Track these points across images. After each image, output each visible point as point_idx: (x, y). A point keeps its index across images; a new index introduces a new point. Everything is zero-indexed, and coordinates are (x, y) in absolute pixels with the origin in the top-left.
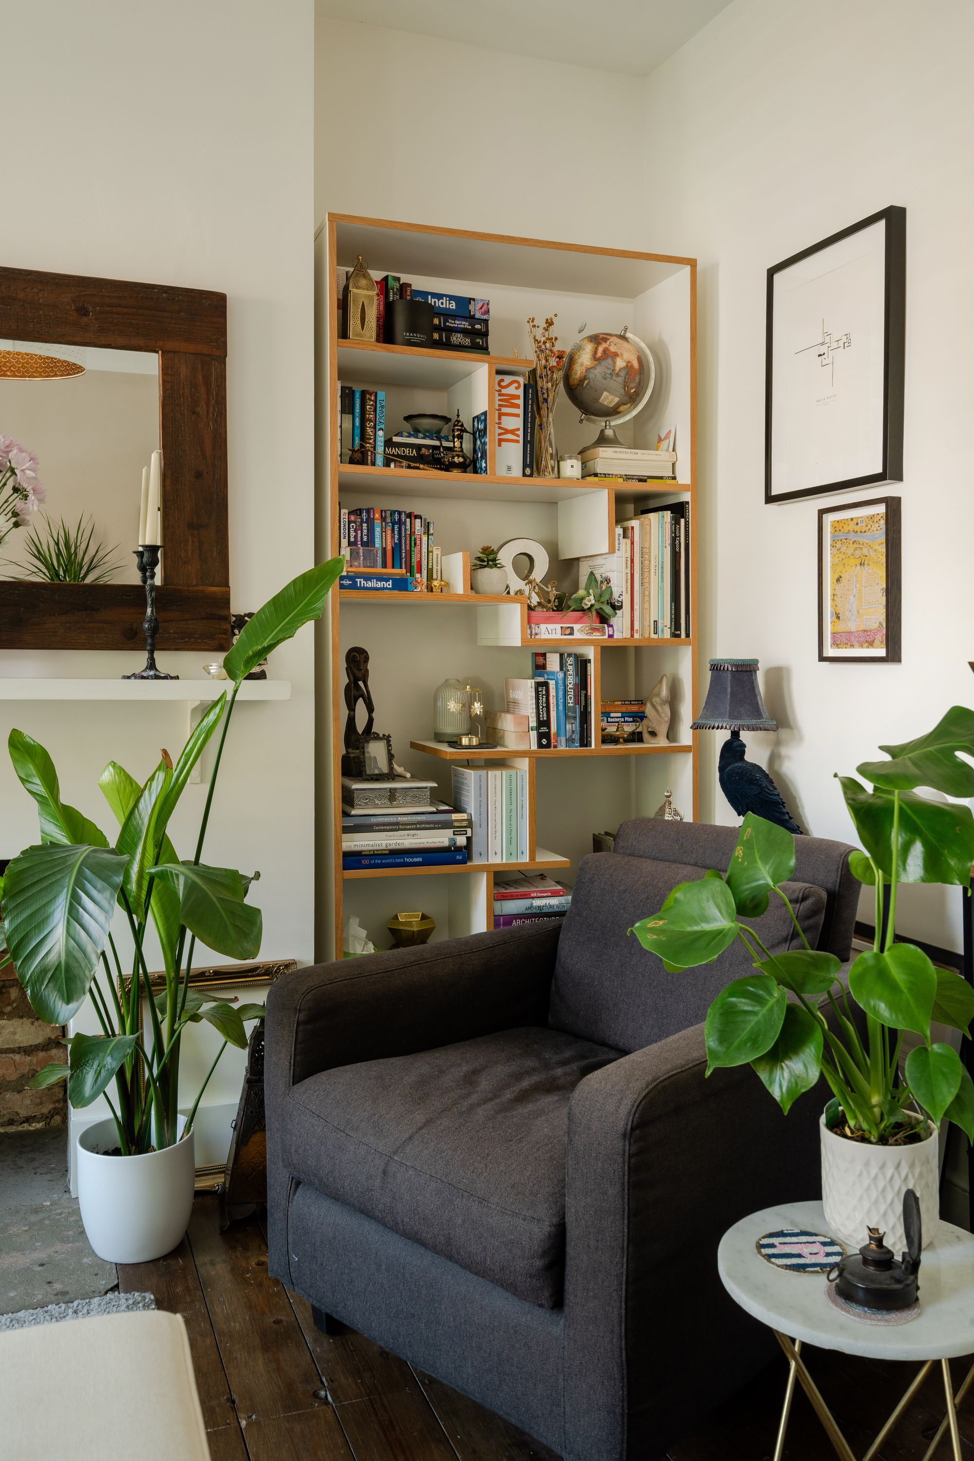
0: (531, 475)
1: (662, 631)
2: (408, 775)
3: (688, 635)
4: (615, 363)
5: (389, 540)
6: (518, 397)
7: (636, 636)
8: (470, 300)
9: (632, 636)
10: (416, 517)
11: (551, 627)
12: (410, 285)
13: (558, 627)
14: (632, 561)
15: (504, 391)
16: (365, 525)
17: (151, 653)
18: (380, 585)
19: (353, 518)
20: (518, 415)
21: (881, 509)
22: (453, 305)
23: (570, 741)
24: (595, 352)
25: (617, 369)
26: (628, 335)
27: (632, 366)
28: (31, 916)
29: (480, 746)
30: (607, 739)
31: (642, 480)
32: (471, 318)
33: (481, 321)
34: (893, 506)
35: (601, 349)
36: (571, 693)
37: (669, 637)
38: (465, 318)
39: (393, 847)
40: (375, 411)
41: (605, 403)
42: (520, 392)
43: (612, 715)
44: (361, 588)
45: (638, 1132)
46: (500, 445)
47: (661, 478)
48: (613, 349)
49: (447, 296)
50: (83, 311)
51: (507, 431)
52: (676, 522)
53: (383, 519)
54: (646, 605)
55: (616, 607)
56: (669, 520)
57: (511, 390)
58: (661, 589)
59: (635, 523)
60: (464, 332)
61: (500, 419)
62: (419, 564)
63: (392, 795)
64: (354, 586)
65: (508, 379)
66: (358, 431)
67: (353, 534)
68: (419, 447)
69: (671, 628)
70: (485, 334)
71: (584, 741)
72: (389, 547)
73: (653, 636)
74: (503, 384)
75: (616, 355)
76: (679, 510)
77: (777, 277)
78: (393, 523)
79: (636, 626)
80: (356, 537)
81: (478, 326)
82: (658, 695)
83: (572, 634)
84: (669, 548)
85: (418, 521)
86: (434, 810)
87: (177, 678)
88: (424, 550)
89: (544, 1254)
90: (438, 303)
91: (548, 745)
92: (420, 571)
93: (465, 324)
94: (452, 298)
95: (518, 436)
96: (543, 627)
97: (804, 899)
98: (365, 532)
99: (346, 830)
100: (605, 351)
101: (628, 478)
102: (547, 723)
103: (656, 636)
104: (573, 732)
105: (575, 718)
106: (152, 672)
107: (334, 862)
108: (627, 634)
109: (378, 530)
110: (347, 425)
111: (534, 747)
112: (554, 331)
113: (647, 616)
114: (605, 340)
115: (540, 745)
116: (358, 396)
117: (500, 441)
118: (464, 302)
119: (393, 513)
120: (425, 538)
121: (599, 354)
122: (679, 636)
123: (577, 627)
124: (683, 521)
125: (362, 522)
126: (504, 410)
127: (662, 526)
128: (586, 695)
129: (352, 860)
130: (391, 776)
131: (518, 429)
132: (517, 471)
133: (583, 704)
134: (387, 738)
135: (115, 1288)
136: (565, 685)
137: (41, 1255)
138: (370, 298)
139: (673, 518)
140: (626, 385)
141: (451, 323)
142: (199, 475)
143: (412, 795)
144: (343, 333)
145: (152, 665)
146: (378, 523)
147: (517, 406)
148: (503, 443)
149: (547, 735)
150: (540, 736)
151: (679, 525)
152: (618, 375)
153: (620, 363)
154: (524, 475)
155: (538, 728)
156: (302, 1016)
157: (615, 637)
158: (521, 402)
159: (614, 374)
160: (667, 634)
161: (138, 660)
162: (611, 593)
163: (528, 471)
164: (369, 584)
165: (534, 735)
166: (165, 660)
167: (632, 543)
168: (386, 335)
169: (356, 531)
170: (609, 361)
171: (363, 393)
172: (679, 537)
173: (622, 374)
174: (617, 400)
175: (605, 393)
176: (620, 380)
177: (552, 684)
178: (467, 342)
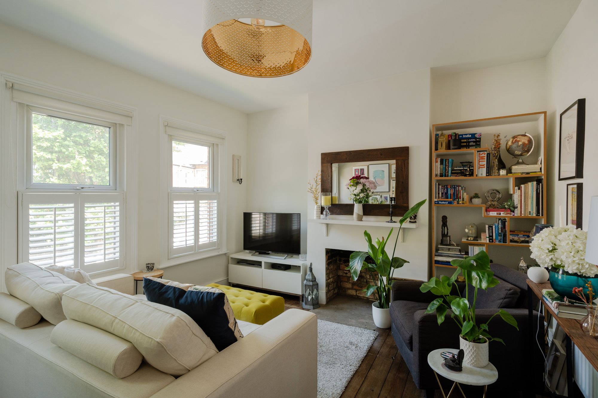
0: (488, 176)
1: (532, 214)
2: (455, 245)
3: (542, 215)
4: (518, 143)
5: (452, 192)
6: (485, 157)
7: (522, 215)
8: (475, 134)
9: (521, 215)
10: (460, 186)
11: (493, 213)
12: (458, 134)
13: (496, 213)
14: (521, 196)
15: (481, 156)
16: (446, 189)
17: (391, 217)
18: (445, 203)
19: (443, 187)
20: (485, 161)
21: (575, 186)
22: (470, 136)
23: (500, 241)
24: (513, 141)
25: (519, 145)
26: (526, 134)
27: (525, 143)
28: (353, 263)
29: (473, 240)
30: (511, 241)
31: (528, 173)
32: (476, 138)
33: (478, 138)
35: (514, 140)
36: (500, 229)
37: (535, 216)
38: (474, 138)
39: (447, 261)
40: (448, 163)
41: (517, 153)
42: (486, 155)
43: (519, 235)
44: (440, 204)
46: (479, 169)
47: (536, 172)
48: (518, 140)
49: (468, 134)
51: (481, 165)
52: (538, 184)
53: (451, 187)
54: (527, 207)
55: (515, 208)
56: (535, 184)
57: (483, 155)
58: (532, 203)
59: (523, 186)
60: (474, 142)
61: (479, 162)
62: (460, 197)
63: (449, 249)
64: (438, 203)
65: (481, 153)
66: (444, 168)
67: (442, 191)
68: (461, 170)
69: (536, 213)
70: (480, 141)
71: (504, 241)
72: (452, 193)
73: (529, 215)
74: (480, 154)
75: (519, 141)
76: (539, 181)
77: (563, 116)
78: (453, 188)
79: (523, 213)
80: (443, 192)
81: (478, 140)
83: (500, 214)
84: (535, 192)
85: (460, 187)
86: (460, 254)
87: (396, 222)
88: (462, 194)
90: (466, 136)
91: (492, 242)
92: (460, 198)
93: (474, 140)
94: (470, 134)
95: (485, 166)
96: (491, 213)
97: (510, 290)
98: (446, 190)
99: (436, 255)
100: (515, 141)
101: (522, 173)
102: (492, 236)
103: (530, 216)
104: (501, 239)
105: (501, 236)
106: (391, 221)
107: (433, 262)
108: (519, 215)
109: (449, 190)
110: (442, 167)
111: (488, 242)
112: (500, 138)
113: (527, 210)
114: (516, 137)
115: (490, 242)
116: (444, 160)
117: (479, 168)
118: (473, 135)
119: (453, 186)
120: (462, 191)
121: (514, 142)
122: (539, 215)
123: (502, 213)
124: (541, 184)
125: (445, 188)
126: (480, 160)
127: (532, 186)
128: (505, 230)
129: (437, 262)
130: (450, 245)
131: (485, 164)
132: (484, 174)
133: (504, 232)
134: (450, 236)
135: (374, 330)
136: (498, 228)
138: (444, 141)
139: (536, 184)
140: (522, 148)
141: (470, 140)
142: (403, 183)
143: (455, 250)
144: (436, 149)
145: (391, 220)
146: (449, 188)
147: (485, 159)
148: (480, 168)
149: (492, 239)
150: (490, 240)
151: (540, 185)
152: (519, 146)
153: (520, 143)
154: (487, 176)
155: (489, 237)
157: (515, 215)
158: (486, 158)
159: (518, 146)
160: (534, 215)
161: (389, 219)
162: (514, 204)
163: (488, 174)
164: (442, 203)
165: (488, 239)
166: (394, 219)
167: (521, 191)
168: (448, 147)
169: (443, 190)
170: (517, 143)
171: (446, 160)
172: (540, 188)
173: (521, 146)
174: (520, 152)
175: (516, 151)
176: (521, 147)
177: (494, 227)
178: (474, 144)
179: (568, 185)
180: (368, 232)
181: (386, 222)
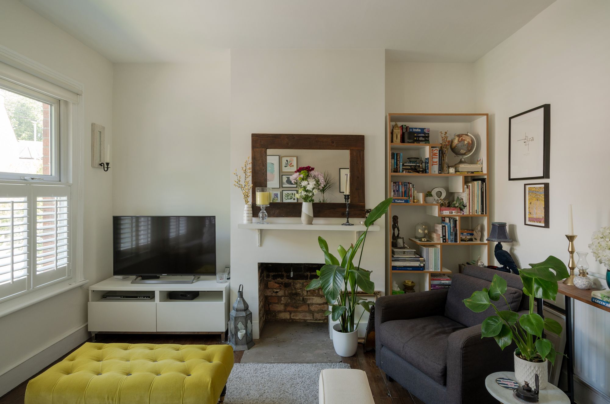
0: (441, 173)
1: (478, 213)
2: (408, 247)
3: (486, 214)
4: (464, 142)
5: (403, 189)
6: (437, 153)
7: (471, 214)
8: (424, 129)
9: (469, 214)
10: (410, 183)
11: (446, 211)
12: (409, 127)
13: (448, 212)
14: (469, 194)
15: (433, 152)
16: (397, 186)
17: (348, 219)
18: (401, 201)
19: (394, 184)
20: (437, 158)
21: (543, 186)
22: (420, 130)
23: (452, 241)
24: (459, 140)
25: (465, 144)
26: (468, 134)
27: (469, 143)
29: (427, 241)
30: (462, 240)
31: (472, 173)
32: (425, 133)
33: (427, 134)
34: (547, 186)
35: (460, 139)
36: (452, 229)
37: (480, 214)
38: (423, 133)
39: (405, 265)
40: (400, 158)
41: (462, 153)
42: (438, 152)
43: (464, 234)
44: (396, 202)
45: (464, 348)
46: (432, 166)
47: (478, 172)
48: (464, 138)
49: (418, 128)
50: (333, 142)
51: (434, 162)
52: (482, 184)
53: (402, 184)
54: (474, 206)
55: (465, 206)
56: (480, 183)
57: (435, 152)
58: (478, 202)
59: (470, 184)
60: (423, 137)
61: (432, 159)
62: (411, 195)
63: (404, 252)
64: (395, 202)
65: (434, 149)
66: (395, 163)
67: (394, 188)
68: (411, 166)
69: (481, 212)
70: (428, 137)
71: (456, 241)
72: (403, 191)
73: (475, 214)
74: (433, 150)
75: (465, 140)
76: (483, 180)
77: (512, 120)
78: (404, 185)
79: (471, 211)
80: (395, 189)
81: (426, 135)
82: (477, 229)
83: (452, 213)
84: (480, 191)
85: (411, 184)
86: (415, 257)
87: (353, 225)
88: (412, 192)
89: (441, 373)
90: (416, 130)
91: (446, 242)
92: (411, 197)
93: (423, 135)
94: (419, 129)
95: (437, 163)
96: (444, 211)
97: (515, 293)
98: (397, 188)
99: (393, 261)
100: (462, 139)
101: (468, 172)
102: (445, 236)
103: (476, 214)
104: (452, 239)
105: (453, 235)
106: (348, 224)
107: (390, 268)
108: (468, 213)
109: (400, 187)
110: (393, 162)
111: (442, 242)
112: (447, 135)
113: (474, 209)
114: (462, 136)
115: (443, 242)
116: (395, 155)
117: (432, 165)
118: (423, 129)
119: (404, 183)
120: (413, 189)
121: (460, 140)
122: (483, 214)
123: (453, 212)
124: (484, 183)
125: (396, 185)
126: (433, 157)
127: (478, 184)
128: (456, 229)
129: (394, 268)
130: (404, 248)
131: (437, 161)
132: (437, 172)
133: (455, 231)
134: (403, 238)
135: (341, 362)
136: (450, 227)
137: (325, 351)
138: (399, 132)
139: (481, 183)
140: (467, 147)
141: (419, 135)
142: (358, 178)
143: (410, 253)
144: (392, 141)
145: (348, 222)
146: (400, 185)
147: (437, 156)
148: (433, 165)
149: (445, 239)
150: (443, 239)
151: (483, 184)
152: (465, 145)
153: (466, 142)
154: (439, 173)
155: (443, 237)
156: (384, 308)
157: (464, 214)
158: (438, 154)
159: (464, 145)
160: (480, 213)
161: (344, 220)
162: (463, 203)
163: (440, 172)
164: (398, 201)
165: (441, 239)
166: (351, 220)
167: (469, 190)
168: (403, 141)
169: (395, 187)
170: (463, 142)
171: (397, 154)
172: (483, 187)
173: (467, 145)
174: (465, 151)
175: (462, 150)
176: (466, 146)
177: (447, 226)
178: (424, 139)
179: (525, 185)
180: (324, 238)
181: (343, 224)
